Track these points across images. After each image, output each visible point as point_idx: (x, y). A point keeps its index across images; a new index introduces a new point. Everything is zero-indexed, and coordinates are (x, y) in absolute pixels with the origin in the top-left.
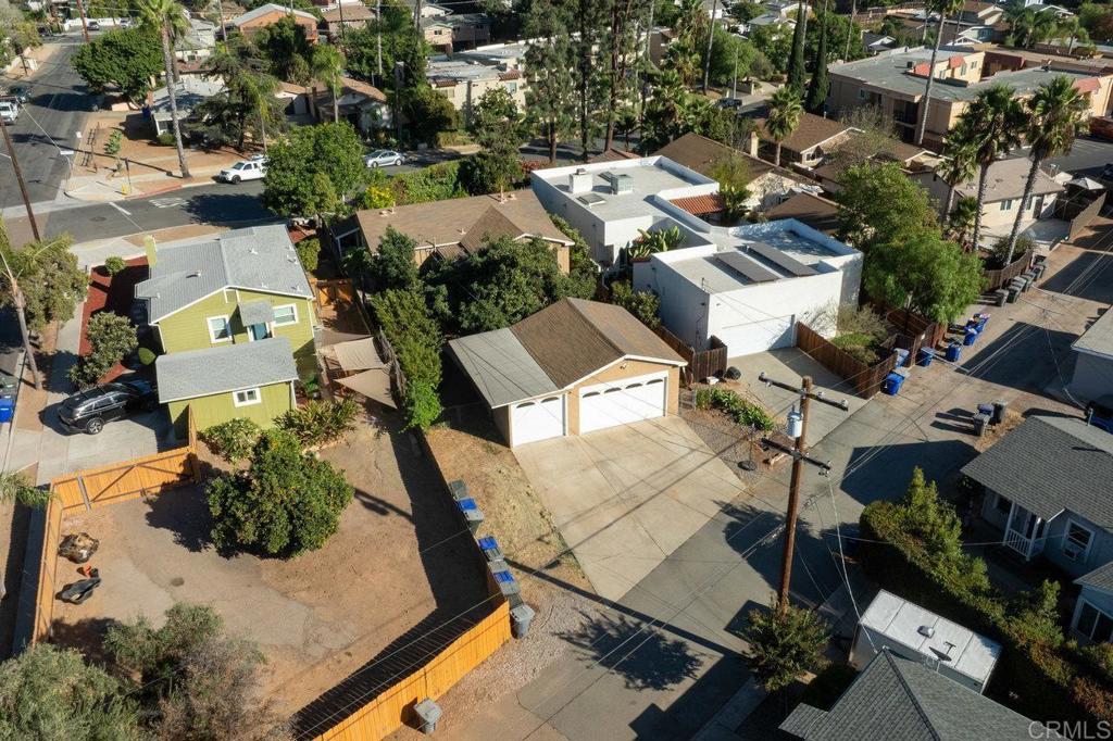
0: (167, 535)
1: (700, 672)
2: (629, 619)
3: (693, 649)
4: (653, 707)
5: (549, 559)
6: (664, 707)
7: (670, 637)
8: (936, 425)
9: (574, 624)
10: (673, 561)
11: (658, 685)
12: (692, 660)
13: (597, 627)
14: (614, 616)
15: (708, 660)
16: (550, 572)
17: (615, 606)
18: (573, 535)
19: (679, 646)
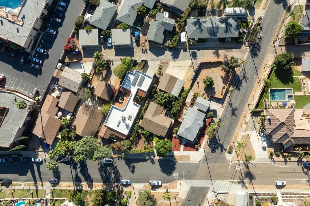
0: (215, 90)
1: (192, 51)
2: (192, 58)
3: (191, 52)
4: (198, 51)
5: (191, 67)
6: (197, 50)
7: (191, 54)
8: (147, 53)
9: (196, 61)
10: (184, 60)
11: (196, 52)
12: (192, 52)
13: (194, 59)
14: (192, 59)
15: (191, 51)
16: (192, 66)
17: (192, 60)
18: (187, 68)
19: (191, 53)
